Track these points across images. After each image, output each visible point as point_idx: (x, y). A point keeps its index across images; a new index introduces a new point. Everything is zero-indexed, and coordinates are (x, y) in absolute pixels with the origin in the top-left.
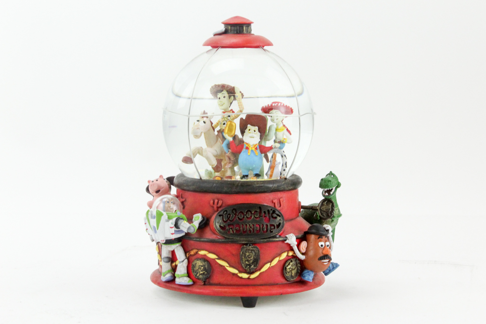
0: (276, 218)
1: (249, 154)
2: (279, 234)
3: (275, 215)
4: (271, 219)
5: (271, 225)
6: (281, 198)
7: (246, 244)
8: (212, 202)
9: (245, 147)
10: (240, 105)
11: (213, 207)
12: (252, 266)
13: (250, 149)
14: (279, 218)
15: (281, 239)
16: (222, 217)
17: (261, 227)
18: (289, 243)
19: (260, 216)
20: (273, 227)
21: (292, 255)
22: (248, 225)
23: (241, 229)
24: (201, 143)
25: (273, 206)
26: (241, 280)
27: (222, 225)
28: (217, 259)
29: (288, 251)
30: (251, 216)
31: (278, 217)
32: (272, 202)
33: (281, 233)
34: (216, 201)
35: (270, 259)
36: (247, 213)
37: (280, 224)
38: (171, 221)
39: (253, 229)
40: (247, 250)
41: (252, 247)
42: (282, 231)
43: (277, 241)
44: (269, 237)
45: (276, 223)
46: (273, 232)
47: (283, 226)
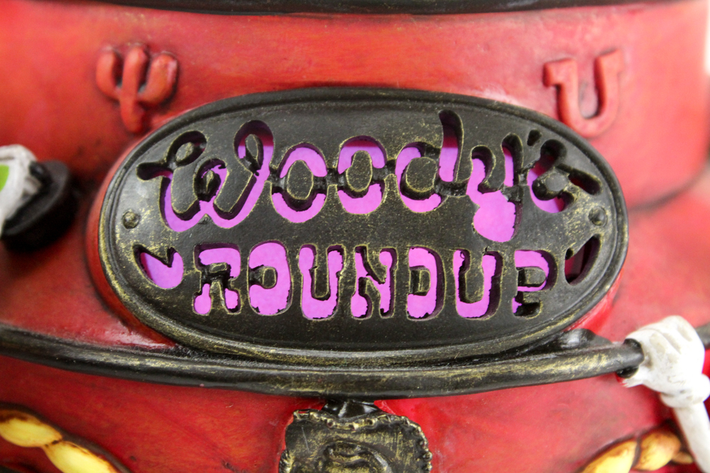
0: (565, 200)
2: (584, 323)
3: (558, 182)
6: (609, 52)
7: (329, 403)
8: (107, 62)
11: (114, 101)
14: (586, 203)
15: (591, 364)
17: (450, 271)
18: (655, 386)
20: (537, 274)
21: (671, 464)
25: (545, 113)
27: (153, 248)
29: (640, 439)
31: (581, 195)
32: (545, 78)
33: (595, 312)
34: (134, 59)
41: (369, 431)
42: (605, 301)
43: (566, 379)
44: (501, 344)
45: (566, 240)
46: (540, 312)
47: (615, 261)
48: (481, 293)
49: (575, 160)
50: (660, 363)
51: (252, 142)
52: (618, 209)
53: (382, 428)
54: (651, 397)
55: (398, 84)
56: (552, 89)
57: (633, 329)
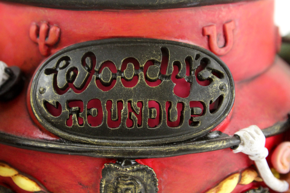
0: (209, 81)
5: (193, 104)
6: (229, 21)
7: (117, 161)
8: (33, 29)
11: (36, 44)
14: (218, 82)
15: (220, 144)
16: (52, 76)
17: (164, 109)
18: (246, 152)
19: (162, 75)
20: (198, 110)
21: (254, 182)
22: (125, 104)
23: (105, 113)
25: (204, 46)
27: (50, 101)
29: (241, 173)
30: (136, 76)
31: (216, 79)
32: (203, 32)
33: (222, 124)
34: (43, 27)
39: (140, 116)
41: (133, 171)
42: (226, 120)
43: (209, 150)
44: (184, 137)
45: (210, 97)
46: (199, 125)
47: (229, 105)
48: (176, 118)
49: (214, 65)
50: (247, 144)
51: (88, 60)
52: (231, 84)
53: (138, 170)
54: (245, 157)
55: (145, 37)
56: (206, 37)
57: (238, 130)
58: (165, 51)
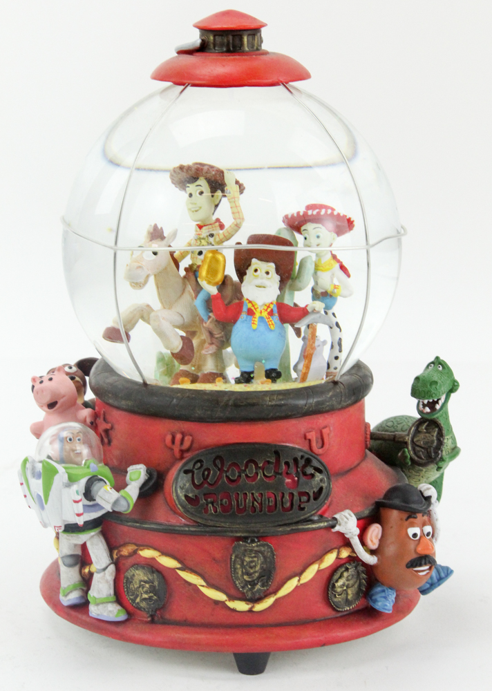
0: (312, 476)
1: (254, 327)
2: (319, 512)
3: (310, 470)
4: (303, 479)
5: (301, 494)
6: (325, 427)
7: (245, 539)
8: (169, 438)
9: (245, 309)
10: (236, 212)
11: (172, 449)
12: (258, 587)
13: (258, 315)
14: (318, 477)
15: (322, 525)
16: (190, 475)
17: (279, 498)
19: (277, 473)
20: (304, 498)
21: (349, 556)
22: (249, 495)
23: (234, 503)
24: (149, 295)
25: (306, 449)
26: (234, 614)
27: (190, 495)
28: (179, 569)
29: (339, 549)
30: (257, 474)
31: (317, 474)
32: (305, 437)
33: (323, 509)
34: (179, 436)
35: (298, 570)
36: (246, 466)
37: (321, 489)
38: (75, 487)
39: (261, 504)
40: (245, 550)
41: (257, 546)
42: (325, 506)
43: (314, 529)
45: (313, 488)
46: (306, 509)
48: (288, 504)
49: (315, 463)
50: (343, 523)
51: (218, 462)
52: (329, 478)
53: (260, 545)
54: (341, 535)
56: (307, 441)
57: (335, 513)
58: (277, 453)
